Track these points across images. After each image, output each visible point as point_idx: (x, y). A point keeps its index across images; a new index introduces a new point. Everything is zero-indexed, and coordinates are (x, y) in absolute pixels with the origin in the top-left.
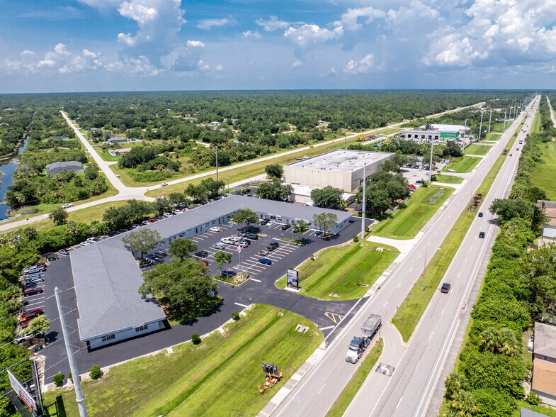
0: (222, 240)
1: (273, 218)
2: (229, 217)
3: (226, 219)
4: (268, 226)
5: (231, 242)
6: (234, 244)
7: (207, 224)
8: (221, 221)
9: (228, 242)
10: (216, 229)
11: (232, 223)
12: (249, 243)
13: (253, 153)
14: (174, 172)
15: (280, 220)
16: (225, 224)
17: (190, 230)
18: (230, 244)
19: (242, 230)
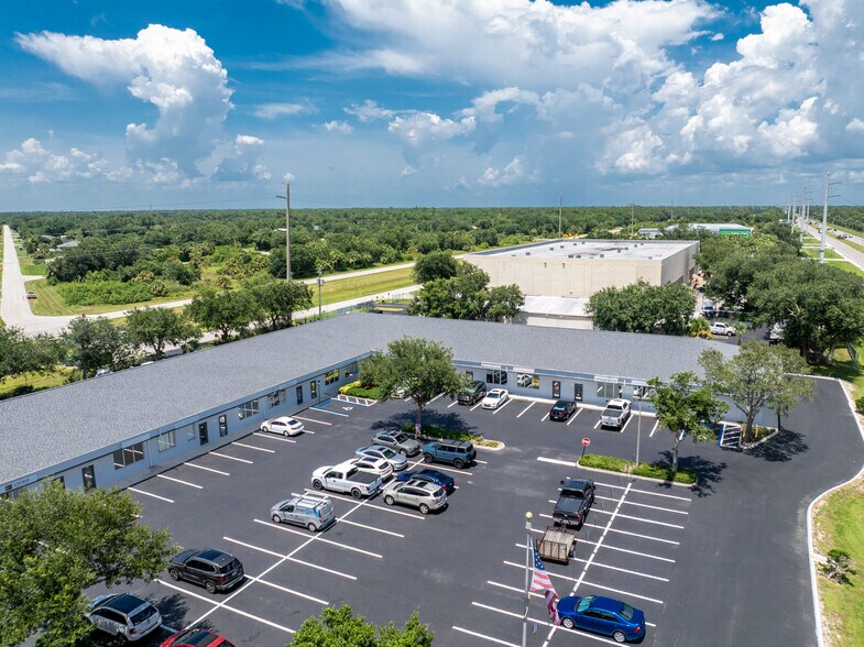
0: (319, 474)
1: (499, 378)
2: (334, 379)
3: (322, 388)
4: (487, 408)
5: (363, 487)
6: (374, 495)
7: (249, 406)
8: (304, 394)
9: (345, 484)
10: (286, 425)
11: (347, 399)
12: (448, 486)
13: (368, 256)
14: (177, 285)
15: (528, 383)
16: (320, 403)
17: (170, 431)
18: (354, 494)
19: (401, 426)
